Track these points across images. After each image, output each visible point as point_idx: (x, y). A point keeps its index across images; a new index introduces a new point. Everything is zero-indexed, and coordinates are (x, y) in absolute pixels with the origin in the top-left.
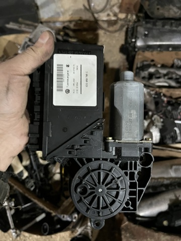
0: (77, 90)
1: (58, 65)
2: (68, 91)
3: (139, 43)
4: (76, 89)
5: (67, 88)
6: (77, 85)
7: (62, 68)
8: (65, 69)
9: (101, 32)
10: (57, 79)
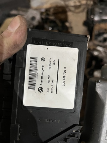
0: (52, 89)
1: (31, 58)
2: (41, 90)
3: (96, 18)
4: (50, 88)
5: (41, 86)
6: (52, 83)
7: (36, 62)
8: (40, 63)
9: (70, 14)
10: (30, 74)
